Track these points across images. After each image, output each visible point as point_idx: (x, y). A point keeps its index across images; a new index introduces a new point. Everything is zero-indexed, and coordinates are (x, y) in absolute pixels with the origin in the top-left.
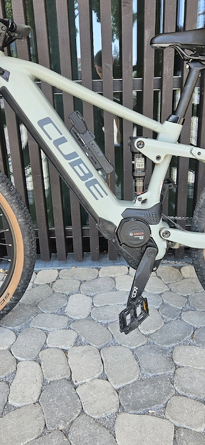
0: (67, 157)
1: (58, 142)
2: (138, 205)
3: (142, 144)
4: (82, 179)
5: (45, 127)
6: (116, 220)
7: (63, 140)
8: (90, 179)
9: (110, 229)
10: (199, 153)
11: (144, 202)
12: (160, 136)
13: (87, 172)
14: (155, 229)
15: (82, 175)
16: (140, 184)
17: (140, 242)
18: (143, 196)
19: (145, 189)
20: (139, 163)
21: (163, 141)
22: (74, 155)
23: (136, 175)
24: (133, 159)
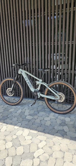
1: (27, 81)
2: (36, 90)
3: (36, 82)
6: (33, 91)
13: (30, 85)
14: (38, 93)
16: (37, 87)
17: (36, 95)
21: (40, 82)
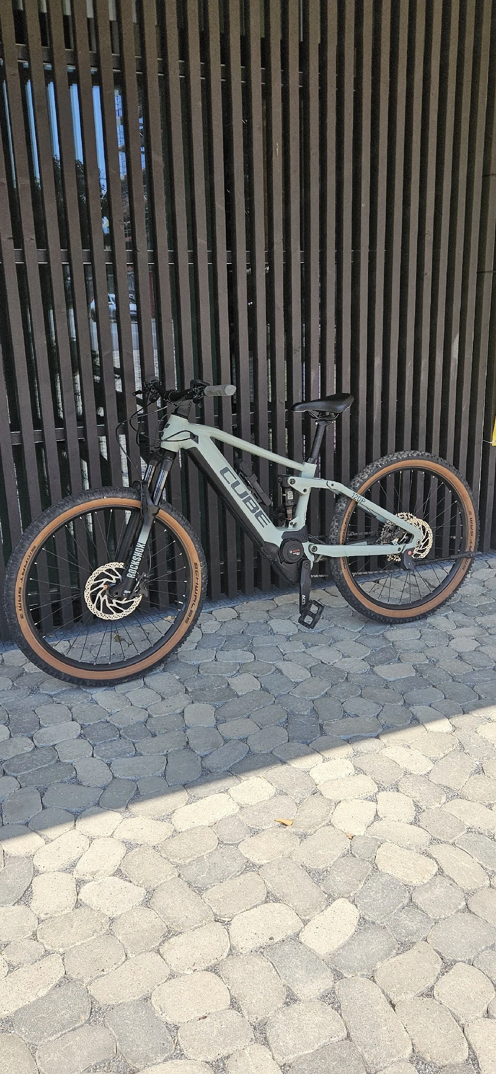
0: (241, 496)
1: (234, 485)
2: (290, 528)
3: (293, 482)
4: (253, 512)
5: (225, 475)
6: (278, 542)
7: (237, 484)
8: (257, 511)
9: (274, 550)
10: (332, 485)
11: (294, 525)
12: (303, 474)
13: (255, 506)
14: (306, 545)
15: (252, 509)
16: (289, 512)
17: (296, 557)
18: (294, 521)
19: (294, 516)
20: (290, 496)
21: (305, 477)
22: (245, 494)
23: (287, 505)
24: (284, 493)
